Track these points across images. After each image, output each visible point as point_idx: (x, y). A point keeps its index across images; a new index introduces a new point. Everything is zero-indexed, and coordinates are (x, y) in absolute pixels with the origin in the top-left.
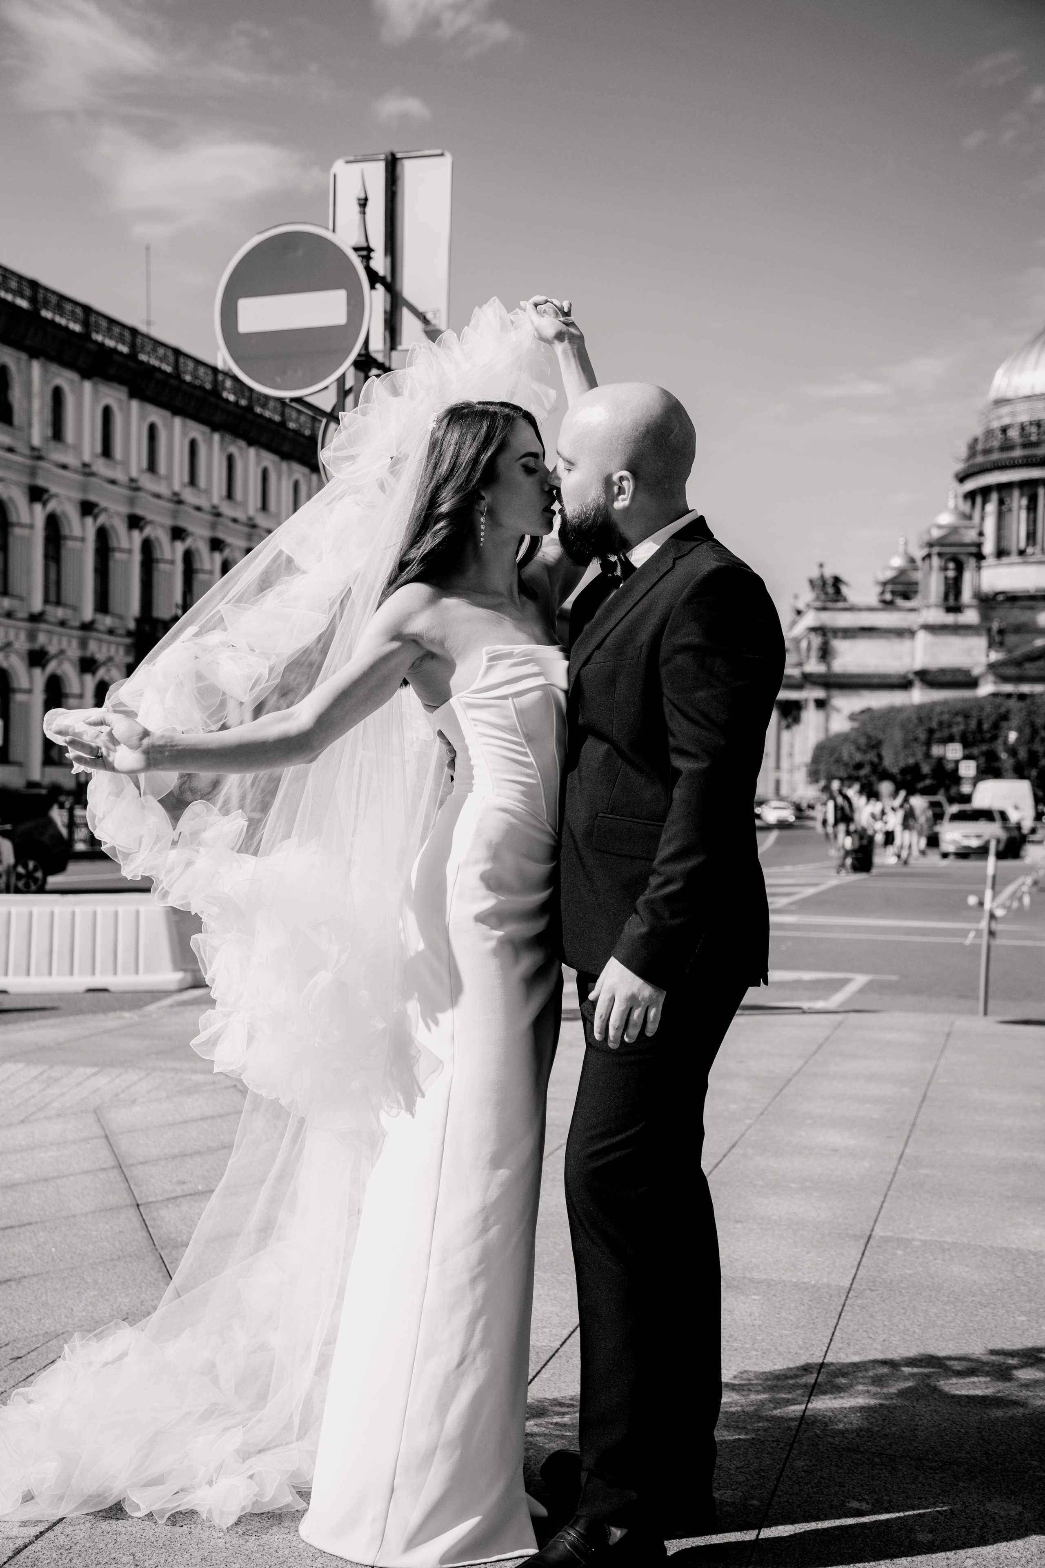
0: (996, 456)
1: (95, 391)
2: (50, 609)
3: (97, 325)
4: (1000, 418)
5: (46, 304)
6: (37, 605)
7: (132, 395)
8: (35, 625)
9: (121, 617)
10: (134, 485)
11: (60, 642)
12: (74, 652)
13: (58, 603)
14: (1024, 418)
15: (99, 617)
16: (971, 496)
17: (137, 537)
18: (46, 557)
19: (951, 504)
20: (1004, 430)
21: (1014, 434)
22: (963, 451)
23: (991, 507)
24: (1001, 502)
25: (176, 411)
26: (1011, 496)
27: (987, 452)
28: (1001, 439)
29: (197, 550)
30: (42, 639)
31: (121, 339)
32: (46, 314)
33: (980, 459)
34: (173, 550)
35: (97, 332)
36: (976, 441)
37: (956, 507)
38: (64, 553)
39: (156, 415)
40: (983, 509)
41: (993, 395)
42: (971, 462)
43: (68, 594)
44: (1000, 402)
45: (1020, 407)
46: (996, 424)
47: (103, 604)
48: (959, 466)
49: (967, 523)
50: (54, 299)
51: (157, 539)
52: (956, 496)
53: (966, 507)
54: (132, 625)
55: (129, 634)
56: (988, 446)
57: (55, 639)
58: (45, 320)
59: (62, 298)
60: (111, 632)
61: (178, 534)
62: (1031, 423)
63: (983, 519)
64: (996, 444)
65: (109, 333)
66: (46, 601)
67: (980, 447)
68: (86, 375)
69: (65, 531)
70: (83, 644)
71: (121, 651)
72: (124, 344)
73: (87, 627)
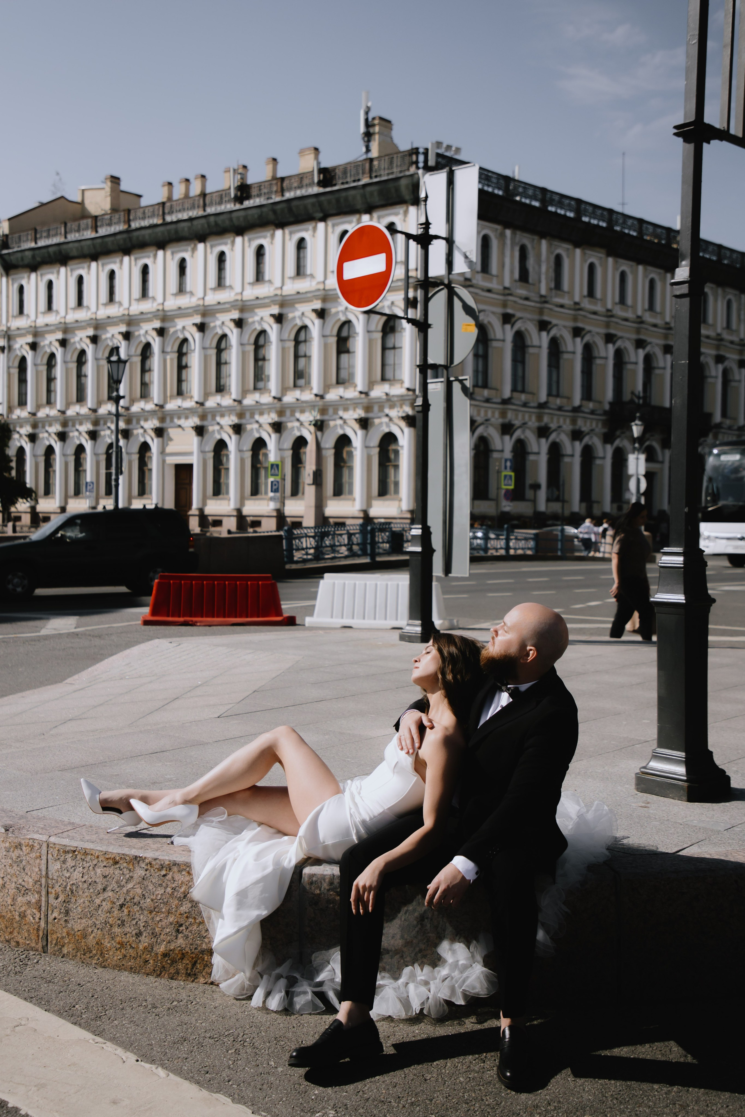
1: (584, 254)
2: (551, 399)
3: (586, 210)
5: (552, 203)
6: (543, 397)
7: (609, 254)
8: (542, 411)
9: (600, 402)
10: (609, 314)
11: (558, 422)
12: (568, 427)
13: (558, 396)
15: (585, 403)
17: (611, 348)
18: (550, 366)
25: (639, 261)
29: (654, 353)
30: (546, 419)
31: (601, 218)
32: (551, 209)
34: (637, 354)
35: (586, 216)
38: (562, 362)
39: (625, 266)
43: (564, 389)
47: (587, 394)
50: (556, 198)
51: (625, 348)
54: (607, 407)
55: (605, 413)
57: (555, 419)
58: (551, 212)
59: (563, 196)
60: (592, 412)
61: (640, 344)
65: (593, 215)
66: (549, 394)
68: (577, 244)
69: (563, 348)
70: (574, 421)
71: (600, 425)
72: (604, 221)
73: (576, 410)
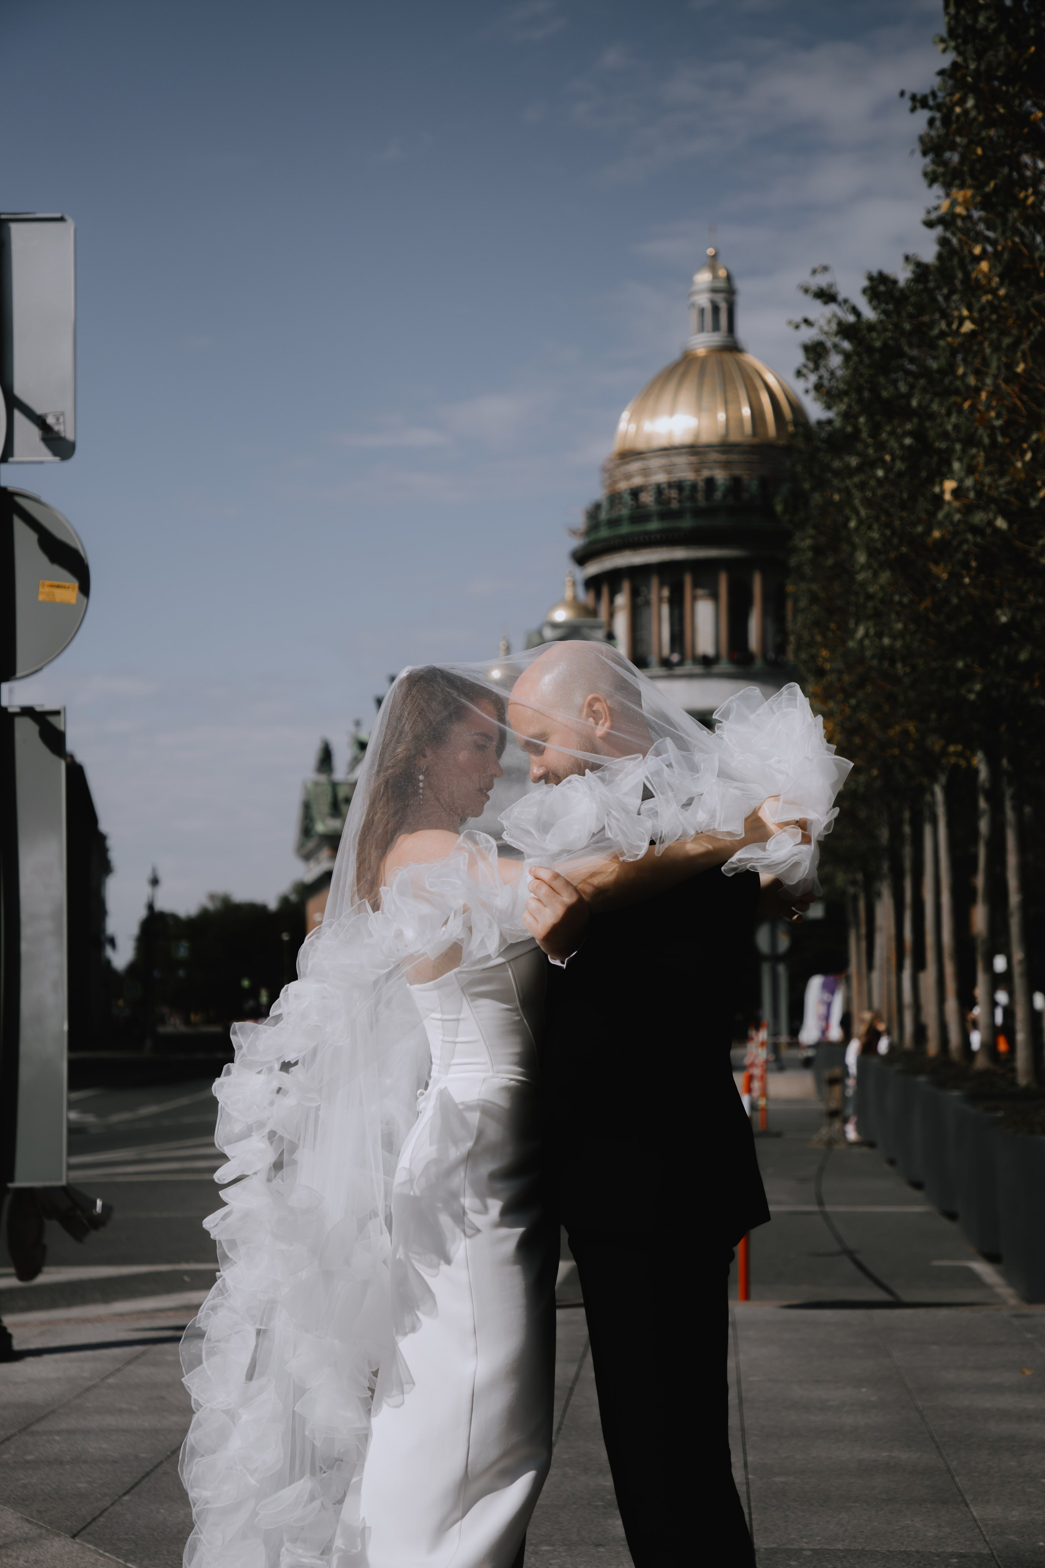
0: (625, 529)
4: (628, 477)
14: (661, 478)
16: (593, 584)
19: (568, 594)
20: (635, 493)
21: (647, 498)
22: (580, 521)
23: (622, 600)
24: (635, 594)
26: (648, 586)
27: (613, 523)
28: (632, 505)
33: (604, 533)
36: (597, 507)
37: (575, 598)
40: (611, 601)
41: (617, 445)
42: (593, 537)
44: (628, 455)
45: (655, 463)
46: (623, 486)
48: (576, 543)
49: (590, 620)
52: (574, 584)
53: (586, 598)
56: (615, 514)
62: (670, 485)
63: (611, 615)
64: (625, 512)
67: (603, 516)
